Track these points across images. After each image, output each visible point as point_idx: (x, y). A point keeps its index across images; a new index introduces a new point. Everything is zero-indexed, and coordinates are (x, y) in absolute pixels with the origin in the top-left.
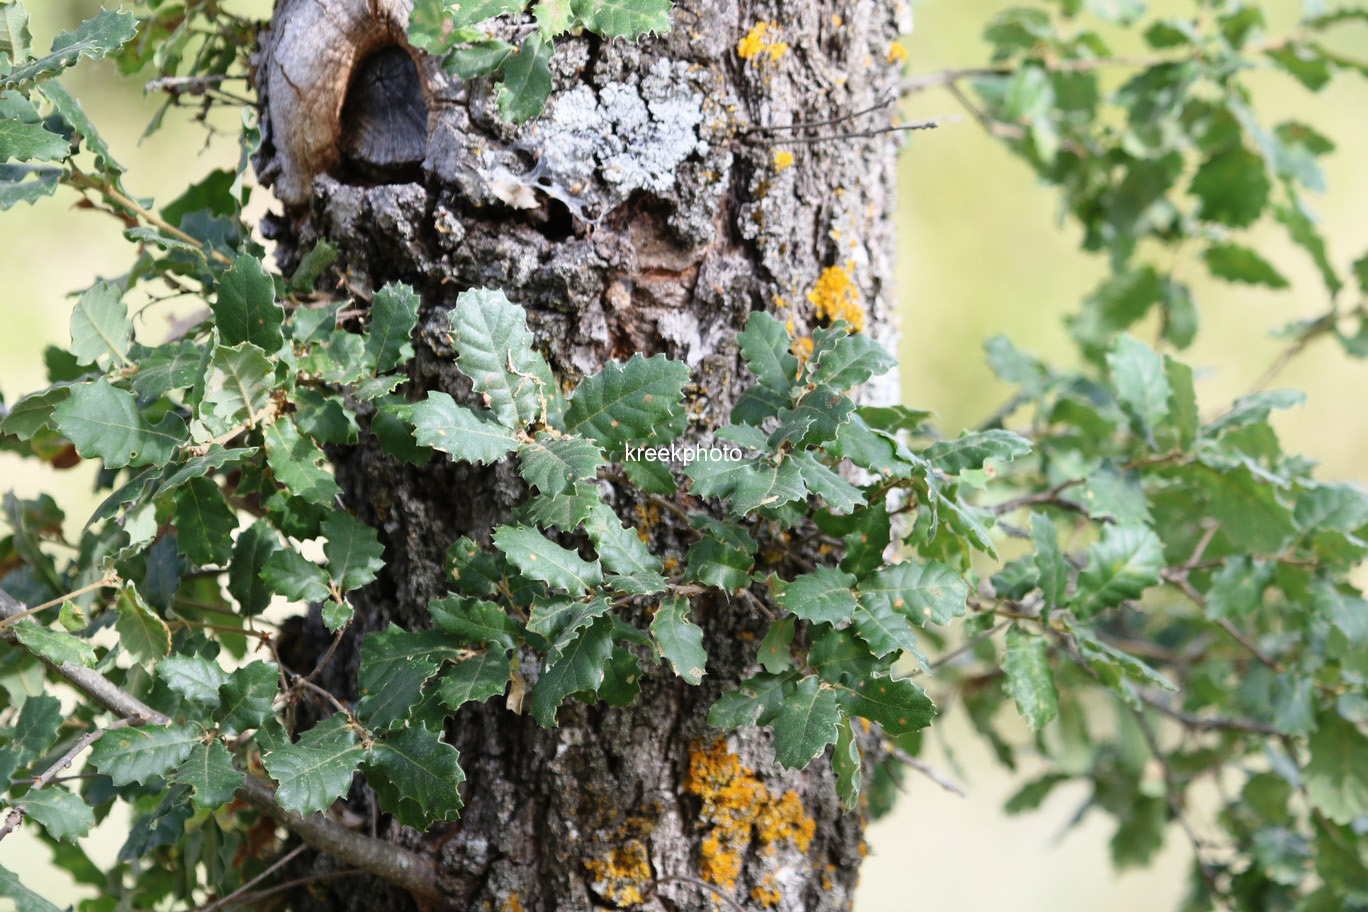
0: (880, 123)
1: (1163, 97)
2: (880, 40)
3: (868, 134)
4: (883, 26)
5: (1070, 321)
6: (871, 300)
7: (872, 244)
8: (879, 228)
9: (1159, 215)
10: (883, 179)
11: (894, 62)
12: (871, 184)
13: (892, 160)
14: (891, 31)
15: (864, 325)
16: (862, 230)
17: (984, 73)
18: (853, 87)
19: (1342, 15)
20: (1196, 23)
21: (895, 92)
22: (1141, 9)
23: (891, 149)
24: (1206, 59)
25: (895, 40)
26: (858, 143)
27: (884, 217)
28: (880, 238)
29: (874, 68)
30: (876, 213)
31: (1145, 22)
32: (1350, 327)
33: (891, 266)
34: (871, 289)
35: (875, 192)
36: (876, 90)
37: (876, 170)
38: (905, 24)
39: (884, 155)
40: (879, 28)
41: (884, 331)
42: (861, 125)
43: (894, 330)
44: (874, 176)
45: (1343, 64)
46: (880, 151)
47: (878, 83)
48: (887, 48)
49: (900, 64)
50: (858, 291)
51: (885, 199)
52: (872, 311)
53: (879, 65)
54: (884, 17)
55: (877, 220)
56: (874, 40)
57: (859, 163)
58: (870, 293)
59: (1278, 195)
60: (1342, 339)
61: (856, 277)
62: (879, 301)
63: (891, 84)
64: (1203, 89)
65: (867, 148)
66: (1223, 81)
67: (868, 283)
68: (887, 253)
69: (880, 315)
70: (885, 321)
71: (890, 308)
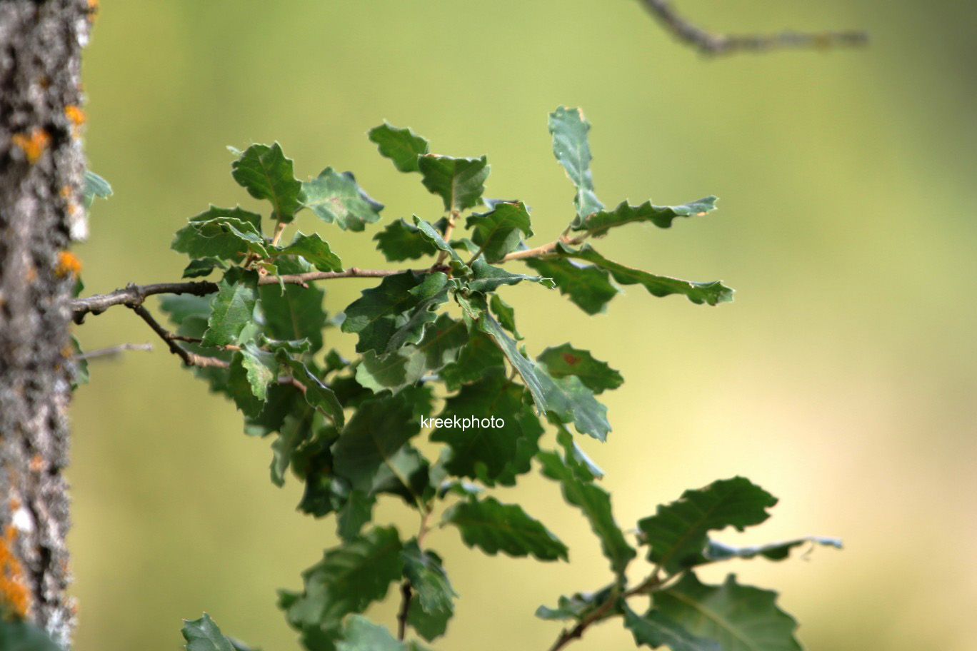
0: (47, 352)
1: (404, 320)
2: (46, 249)
3: (32, 367)
4: (49, 232)
5: (287, 601)
6: (38, 577)
7: (39, 505)
8: (46, 487)
9: (401, 467)
10: (52, 424)
11: (64, 276)
12: (36, 430)
13: (63, 399)
14: (60, 237)
15: (28, 606)
16: (24, 487)
17: (178, 290)
18: (14, 308)
19: (625, 215)
20: (443, 226)
21: (65, 313)
22: (377, 209)
23: (61, 386)
24: (456, 270)
25: (65, 248)
26: (20, 378)
27: (54, 471)
28: (50, 498)
29: (38, 283)
30: (42, 465)
31: (380, 224)
32: (640, 605)
33: (63, 532)
34: (37, 562)
35: (42, 438)
36: (42, 312)
37: (44, 411)
38: (79, 229)
39: (53, 393)
40: (44, 234)
41: (55, 616)
42: (24, 355)
43: (67, 615)
44: (40, 421)
45: (628, 277)
46: (47, 388)
47: (45, 302)
48: (56, 257)
49: (72, 279)
50: (18, 565)
51: (55, 449)
52: (39, 593)
53: (45, 279)
54: (50, 219)
55: (43, 476)
56: (38, 248)
57: (21, 404)
58: (36, 568)
59: (549, 441)
60: (632, 621)
61: (19, 547)
62: (48, 580)
63: (62, 304)
64: (455, 309)
65: (32, 385)
66: (477, 298)
67: (32, 555)
68: (59, 517)
69: (49, 595)
70: (56, 603)
71: (62, 586)
